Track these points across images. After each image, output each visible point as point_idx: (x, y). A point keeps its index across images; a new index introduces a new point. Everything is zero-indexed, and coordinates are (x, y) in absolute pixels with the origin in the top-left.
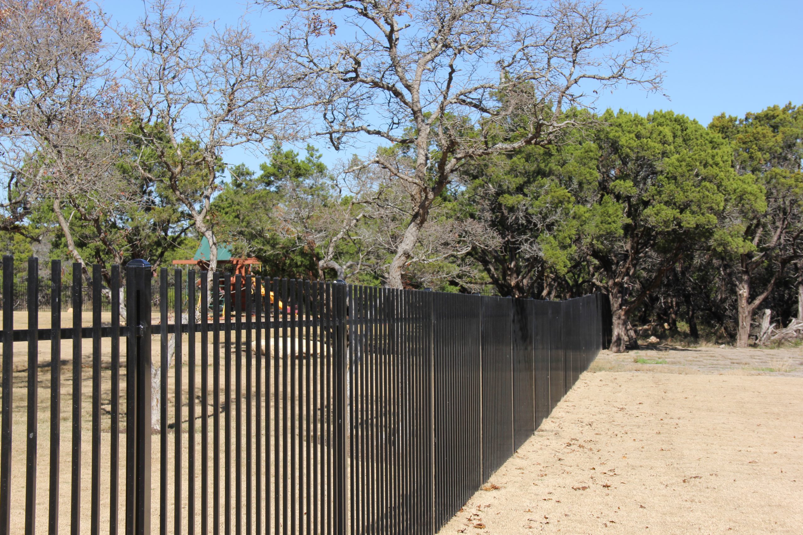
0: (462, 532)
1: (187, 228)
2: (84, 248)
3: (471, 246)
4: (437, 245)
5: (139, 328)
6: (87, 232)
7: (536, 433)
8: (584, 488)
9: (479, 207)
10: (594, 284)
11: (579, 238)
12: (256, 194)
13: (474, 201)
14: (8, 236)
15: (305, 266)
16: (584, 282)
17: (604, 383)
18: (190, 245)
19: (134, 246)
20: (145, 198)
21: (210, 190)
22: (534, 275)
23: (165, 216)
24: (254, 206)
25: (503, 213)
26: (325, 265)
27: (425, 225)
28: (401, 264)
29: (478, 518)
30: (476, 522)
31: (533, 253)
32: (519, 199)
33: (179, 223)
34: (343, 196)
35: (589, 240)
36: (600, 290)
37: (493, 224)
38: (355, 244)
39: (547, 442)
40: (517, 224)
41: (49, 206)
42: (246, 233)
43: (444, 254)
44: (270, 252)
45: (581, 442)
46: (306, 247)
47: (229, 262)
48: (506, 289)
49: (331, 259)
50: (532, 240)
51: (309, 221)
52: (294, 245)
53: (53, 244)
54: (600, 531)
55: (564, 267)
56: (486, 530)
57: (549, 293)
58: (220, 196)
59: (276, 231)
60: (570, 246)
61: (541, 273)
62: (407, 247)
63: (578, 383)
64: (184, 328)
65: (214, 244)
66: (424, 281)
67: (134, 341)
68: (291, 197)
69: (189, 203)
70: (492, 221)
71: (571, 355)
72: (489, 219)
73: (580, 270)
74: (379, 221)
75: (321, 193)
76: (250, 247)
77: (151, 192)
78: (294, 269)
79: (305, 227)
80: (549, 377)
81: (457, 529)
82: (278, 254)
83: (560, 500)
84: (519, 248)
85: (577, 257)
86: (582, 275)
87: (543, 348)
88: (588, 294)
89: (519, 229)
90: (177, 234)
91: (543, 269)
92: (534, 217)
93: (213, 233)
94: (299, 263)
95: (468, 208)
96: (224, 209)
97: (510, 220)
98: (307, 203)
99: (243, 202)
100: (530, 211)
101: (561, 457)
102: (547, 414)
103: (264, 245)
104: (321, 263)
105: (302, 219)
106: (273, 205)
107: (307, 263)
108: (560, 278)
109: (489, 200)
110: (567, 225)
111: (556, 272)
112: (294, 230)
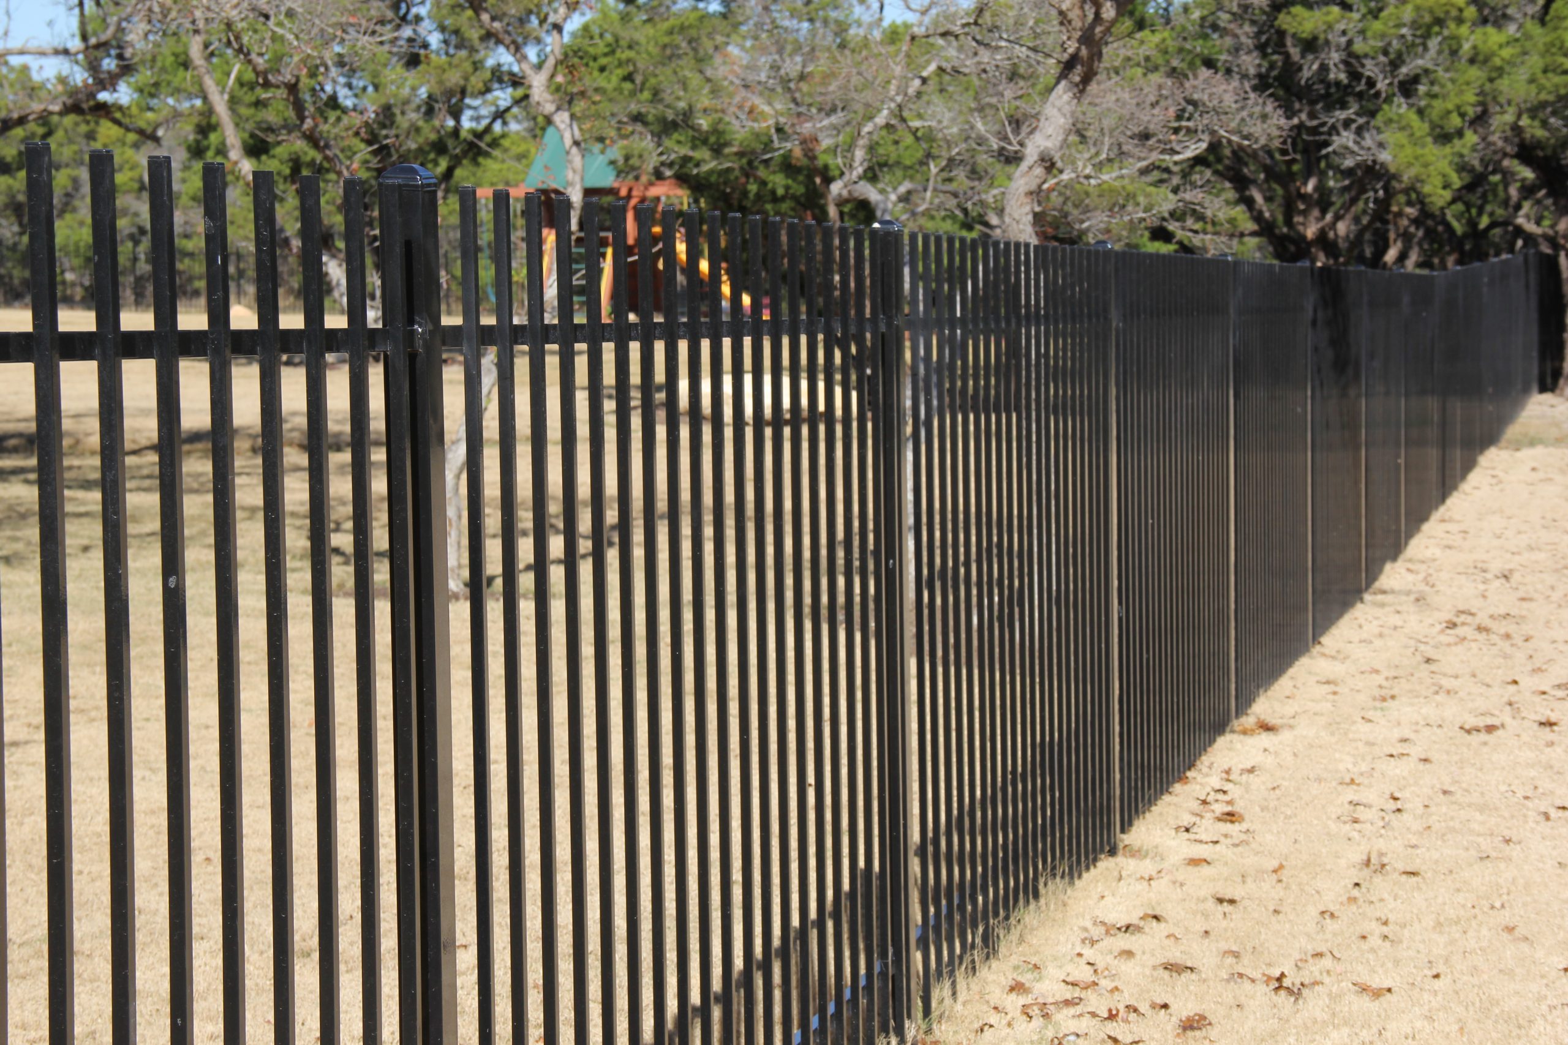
0: (1187, 830)
1: (508, 109)
2: (264, 158)
3: (1206, 137)
4: (1122, 139)
5: (413, 332)
6: (271, 116)
7: (1367, 597)
8: (1490, 729)
9: (1228, 41)
10: (1519, 231)
11: (1485, 112)
12: (672, 22)
13: (1215, 27)
14: (83, 128)
15: (794, 198)
16: (1493, 225)
17: (1541, 475)
18: (516, 150)
19: (383, 151)
20: (407, 32)
21: (562, 10)
22: (1364, 212)
23: (454, 78)
24: (668, 52)
25: (1287, 56)
26: (845, 193)
27: (1093, 88)
28: (1033, 186)
29: (1227, 798)
30: (1220, 808)
31: (1364, 156)
32: (1330, 18)
33: (489, 97)
34: (886, 23)
35: (1509, 117)
36: (1536, 245)
37: (1262, 84)
38: (917, 139)
39: (1396, 620)
40: (1322, 81)
41: (176, 55)
42: (650, 118)
43: (1140, 159)
44: (709, 164)
45: (1482, 618)
46: (798, 152)
47: (612, 191)
48: (1292, 248)
49: (860, 178)
50: (1361, 121)
51: (804, 87)
52: (768, 146)
53: (189, 149)
54: (1532, 831)
55: (1445, 187)
56: (1244, 826)
57: (1402, 257)
58: (586, 28)
59: (723, 111)
60: (1460, 133)
61: (1383, 206)
62: (1049, 144)
63: (1475, 477)
64: (518, 334)
65: (576, 143)
66: (1088, 229)
67: (402, 364)
68: (759, 25)
69: (514, 42)
70: (1260, 76)
71: (1457, 407)
72: (1252, 71)
73: (1484, 196)
74: (976, 82)
75: (833, 14)
76: (661, 154)
77: (418, 19)
78: (769, 207)
79: (794, 100)
80: (1401, 461)
81: (1173, 823)
82: (729, 170)
83: (1429, 755)
84: (1327, 144)
85: (1476, 163)
86: (1489, 208)
87: (1387, 393)
88: (1504, 256)
89: (1328, 95)
90: (485, 123)
91: (1389, 193)
92: (1368, 63)
93: (573, 117)
94: (780, 192)
95: (1199, 46)
96: (595, 59)
97: (1306, 74)
98: (796, 41)
99: (643, 40)
100: (1359, 47)
101: (1431, 653)
102: (1395, 551)
103: (694, 148)
104: (836, 188)
105: (785, 81)
106: (716, 48)
107: (800, 190)
108: (1431, 216)
109: (1253, 22)
110: (1453, 81)
111: (1421, 202)
112: (766, 109)
